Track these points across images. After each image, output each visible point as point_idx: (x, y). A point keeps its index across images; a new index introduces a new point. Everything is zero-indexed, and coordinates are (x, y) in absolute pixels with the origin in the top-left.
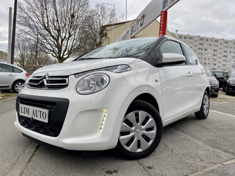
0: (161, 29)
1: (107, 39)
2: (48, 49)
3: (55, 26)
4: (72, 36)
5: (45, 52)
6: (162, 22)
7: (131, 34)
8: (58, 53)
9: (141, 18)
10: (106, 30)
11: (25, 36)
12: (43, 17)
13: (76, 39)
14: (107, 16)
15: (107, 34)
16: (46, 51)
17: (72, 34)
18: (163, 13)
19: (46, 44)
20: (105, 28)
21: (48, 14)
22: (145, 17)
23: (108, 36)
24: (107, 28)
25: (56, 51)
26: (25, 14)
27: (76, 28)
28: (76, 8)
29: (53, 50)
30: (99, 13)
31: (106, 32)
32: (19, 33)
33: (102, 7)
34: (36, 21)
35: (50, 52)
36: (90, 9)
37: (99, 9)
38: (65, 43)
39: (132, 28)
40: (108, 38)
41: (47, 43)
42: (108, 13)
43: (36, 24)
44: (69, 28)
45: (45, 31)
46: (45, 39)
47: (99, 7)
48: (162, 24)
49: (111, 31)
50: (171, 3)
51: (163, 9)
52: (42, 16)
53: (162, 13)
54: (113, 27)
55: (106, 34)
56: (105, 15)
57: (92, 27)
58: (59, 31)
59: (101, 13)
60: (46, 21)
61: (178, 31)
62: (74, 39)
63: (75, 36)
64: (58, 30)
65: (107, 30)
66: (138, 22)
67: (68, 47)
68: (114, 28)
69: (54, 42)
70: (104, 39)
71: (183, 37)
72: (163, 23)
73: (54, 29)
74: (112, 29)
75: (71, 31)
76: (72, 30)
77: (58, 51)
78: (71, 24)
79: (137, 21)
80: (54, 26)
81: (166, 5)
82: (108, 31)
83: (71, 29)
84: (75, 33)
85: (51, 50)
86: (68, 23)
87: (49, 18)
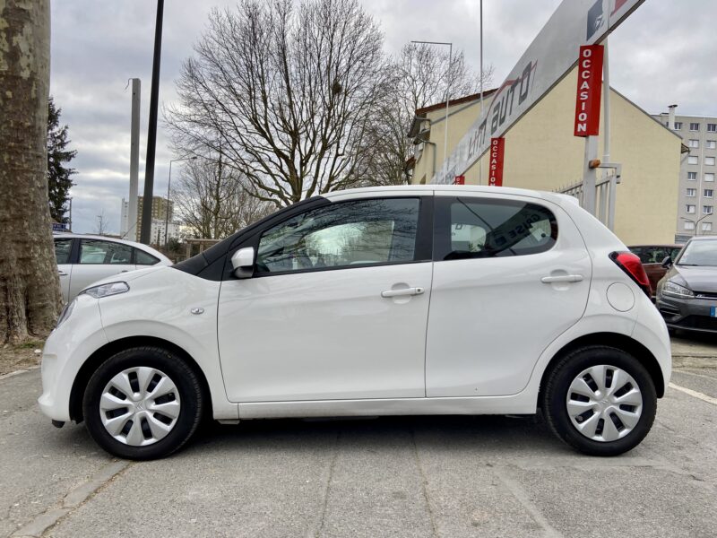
0: (583, 109)
1: (430, 147)
2: (268, 189)
3: (284, 121)
4: (331, 146)
5: (257, 196)
6: (585, 83)
7: (494, 130)
8: (292, 197)
9: (521, 77)
10: (427, 123)
11: (207, 156)
12: (253, 98)
13: (343, 154)
14: (437, 79)
15: (429, 132)
16: (260, 195)
17: (331, 139)
18: (587, 53)
19: (260, 174)
20: (425, 116)
21: (267, 89)
22: (532, 73)
23: (432, 139)
24: (429, 116)
25: (287, 193)
26: (207, 94)
27: (343, 122)
28: (343, 64)
29: (278, 189)
30: (414, 71)
31: (427, 127)
32: (190, 148)
33: (421, 53)
34: (235, 110)
35: (271, 196)
36: (382, 63)
37: (415, 61)
38: (311, 167)
39: (495, 111)
40: (434, 144)
41: (264, 170)
42: (441, 67)
43: (236, 120)
44: (324, 125)
45: (257, 136)
46: (260, 161)
47: (415, 54)
48: (585, 90)
49: (442, 122)
50: (612, 14)
51: (588, 37)
52: (250, 95)
53: (585, 53)
54: (448, 110)
55: (427, 135)
56: (431, 76)
57: (394, 114)
58: (295, 135)
59: (419, 72)
60: (260, 108)
61: (675, 106)
62: (337, 155)
63: (338, 147)
64: (291, 133)
65: (429, 120)
66: (513, 89)
67: (319, 180)
68: (450, 115)
69: (281, 168)
70: (422, 150)
71: (703, 127)
72: (587, 87)
73: (282, 129)
74: (445, 118)
75: (329, 131)
76: (332, 131)
77: (291, 194)
78: (330, 113)
79: (508, 87)
80: (281, 123)
81: (598, 22)
82: (434, 123)
83: (330, 127)
84: (339, 138)
85: (274, 192)
86: (321, 110)
87: (268, 100)
